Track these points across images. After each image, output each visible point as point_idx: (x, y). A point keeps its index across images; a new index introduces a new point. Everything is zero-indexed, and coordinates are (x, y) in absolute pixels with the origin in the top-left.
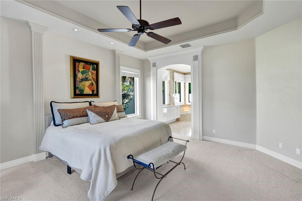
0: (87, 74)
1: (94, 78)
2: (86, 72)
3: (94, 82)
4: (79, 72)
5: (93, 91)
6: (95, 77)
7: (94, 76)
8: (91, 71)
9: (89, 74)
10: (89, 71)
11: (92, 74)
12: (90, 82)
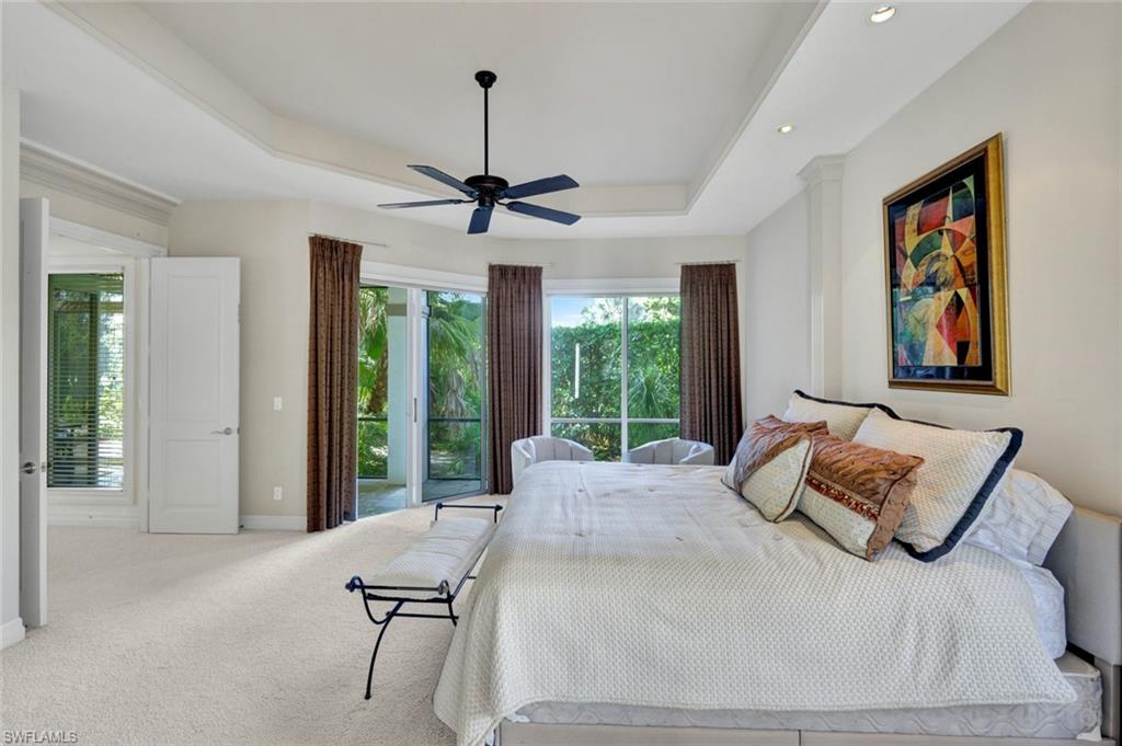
0: (934, 253)
1: (965, 263)
2: (929, 246)
3: (964, 293)
4: (906, 257)
5: (962, 349)
6: (970, 259)
7: (964, 253)
8: (948, 230)
9: (943, 250)
10: (941, 233)
11: (957, 240)
12: (946, 295)
